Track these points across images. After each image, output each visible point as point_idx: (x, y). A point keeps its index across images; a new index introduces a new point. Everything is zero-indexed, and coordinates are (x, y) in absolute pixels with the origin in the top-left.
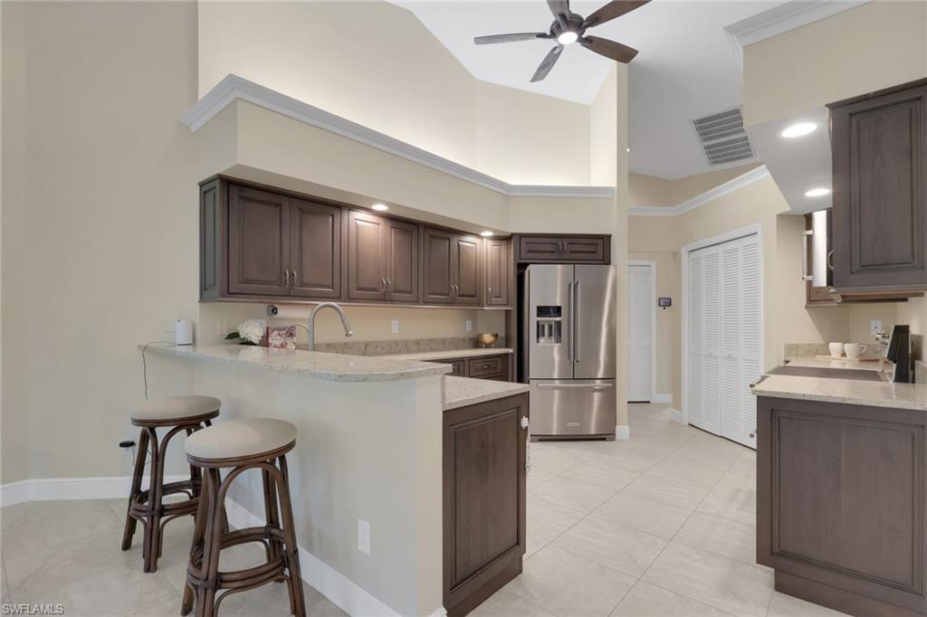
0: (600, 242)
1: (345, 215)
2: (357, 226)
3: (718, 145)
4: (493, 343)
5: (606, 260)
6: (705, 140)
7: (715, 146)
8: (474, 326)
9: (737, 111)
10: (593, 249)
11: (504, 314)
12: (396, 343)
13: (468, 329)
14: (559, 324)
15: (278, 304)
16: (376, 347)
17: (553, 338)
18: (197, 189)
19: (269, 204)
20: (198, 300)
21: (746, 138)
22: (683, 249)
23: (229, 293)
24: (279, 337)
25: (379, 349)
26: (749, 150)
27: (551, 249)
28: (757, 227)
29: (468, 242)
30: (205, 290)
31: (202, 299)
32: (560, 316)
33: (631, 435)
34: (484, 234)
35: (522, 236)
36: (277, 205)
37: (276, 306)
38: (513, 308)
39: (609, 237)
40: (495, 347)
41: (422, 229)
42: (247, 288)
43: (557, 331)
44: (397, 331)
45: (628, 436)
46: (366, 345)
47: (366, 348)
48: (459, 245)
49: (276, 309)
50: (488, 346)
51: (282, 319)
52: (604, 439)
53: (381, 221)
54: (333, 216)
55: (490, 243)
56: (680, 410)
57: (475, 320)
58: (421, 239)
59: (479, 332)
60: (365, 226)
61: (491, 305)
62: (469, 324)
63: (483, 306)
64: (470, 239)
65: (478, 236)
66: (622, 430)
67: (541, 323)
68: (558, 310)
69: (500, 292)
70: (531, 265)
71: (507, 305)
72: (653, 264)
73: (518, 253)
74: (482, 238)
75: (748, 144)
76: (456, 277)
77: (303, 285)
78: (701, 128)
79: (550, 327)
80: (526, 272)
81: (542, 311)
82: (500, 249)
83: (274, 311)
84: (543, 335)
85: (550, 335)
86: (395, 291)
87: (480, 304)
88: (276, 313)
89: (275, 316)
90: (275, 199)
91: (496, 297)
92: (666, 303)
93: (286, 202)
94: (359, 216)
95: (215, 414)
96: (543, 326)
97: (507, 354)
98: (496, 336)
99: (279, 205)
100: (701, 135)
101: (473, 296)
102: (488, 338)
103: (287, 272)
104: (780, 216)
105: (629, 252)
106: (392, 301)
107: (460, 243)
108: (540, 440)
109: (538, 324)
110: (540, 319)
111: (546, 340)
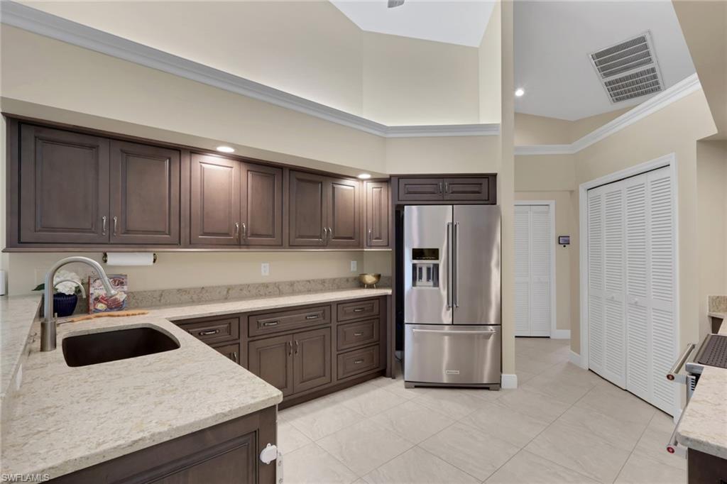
0: (485, 182)
1: (186, 161)
2: (201, 169)
3: (621, 80)
4: (375, 283)
5: (491, 200)
6: (606, 75)
7: (617, 81)
8: (361, 266)
9: (643, 39)
10: (477, 189)
11: (389, 254)
12: (266, 286)
13: (353, 268)
14: (436, 267)
16: (241, 290)
17: (431, 280)
19: (82, 146)
21: (653, 70)
22: (580, 188)
23: (20, 243)
25: (245, 292)
26: (657, 83)
27: (432, 190)
28: (670, 158)
32: (437, 259)
33: (520, 383)
34: (362, 176)
35: (400, 177)
36: (91, 147)
38: (392, 250)
39: (495, 176)
40: (378, 287)
41: (286, 173)
43: (434, 274)
44: (267, 274)
45: (515, 386)
46: (229, 289)
47: (228, 292)
48: (334, 189)
49: (106, 256)
50: (370, 286)
52: (488, 389)
53: (235, 164)
54: (170, 159)
55: (370, 185)
56: (579, 354)
57: (360, 260)
58: (286, 182)
61: (371, 247)
62: (354, 264)
63: (363, 248)
64: (347, 182)
65: (356, 178)
66: (509, 379)
67: (418, 267)
68: (434, 253)
69: (380, 234)
70: (408, 208)
71: (387, 245)
72: (552, 203)
73: (396, 195)
74: (361, 180)
75: (655, 77)
76: (330, 219)
77: (127, 232)
78: (600, 62)
79: (429, 269)
80: (405, 214)
81: (418, 254)
82: (381, 191)
83: (104, 259)
84: (421, 278)
85: (428, 279)
86: (253, 235)
87: (360, 245)
90: (88, 140)
91: (376, 239)
92: (564, 241)
93: (103, 146)
96: (421, 269)
97: (385, 297)
98: (379, 276)
100: (602, 69)
101: (351, 238)
102: (370, 279)
103: (104, 218)
104: (702, 142)
105: (515, 191)
106: (248, 245)
107: (335, 186)
108: (416, 387)
109: (414, 266)
110: (415, 261)
111: (424, 283)
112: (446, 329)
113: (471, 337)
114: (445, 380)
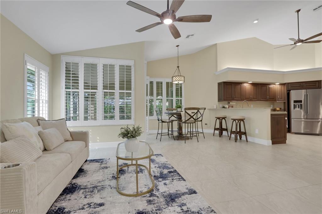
1: (243, 84)
2: (245, 86)
4: (280, 110)
5: (320, 87)
8: (273, 106)
11: (283, 103)
14: (301, 105)
18: (217, 84)
27: (299, 86)
29: (272, 86)
30: (220, 100)
31: (218, 101)
32: (302, 103)
34: (276, 84)
35: (288, 83)
37: (229, 102)
38: (286, 101)
39: (321, 81)
41: (259, 85)
42: (227, 99)
43: (301, 107)
48: (269, 87)
50: (278, 111)
51: (231, 104)
53: (250, 85)
54: (240, 85)
55: (278, 86)
57: (274, 105)
58: (259, 87)
59: (275, 108)
60: (247, 86)
61: (279, 101)
62: (272, 106)
64: (272, 85)
65: (274, 84)
67: (295, 105)
68: (301, 101)
69: (282, 97)
70: (291, 91)
71: (284, 100)
73: (287, 88)
74: (276, 85)
76: (268, 94)
77: (235, 98)
79: (299, 106)
80: (290, 92)
81: (295, 102)
82: (282, 87)
84: (296, 107)
85: (299, 107)
86: (253, 98)
87: (276, 100)
89: (229, 104)
91: (280, 99)
94: (245, 85)
96: (296, 106)
98: (281, 108)
99: (231, 85)
101: (273, 99)
102: (278, 109)
106: (252, 101)
108: (295, 134)
109: (294, 105)
110: (294, 104)
111: (297, 109)
112: (303, 120)
113: (313, 122)
114: (302, 132)
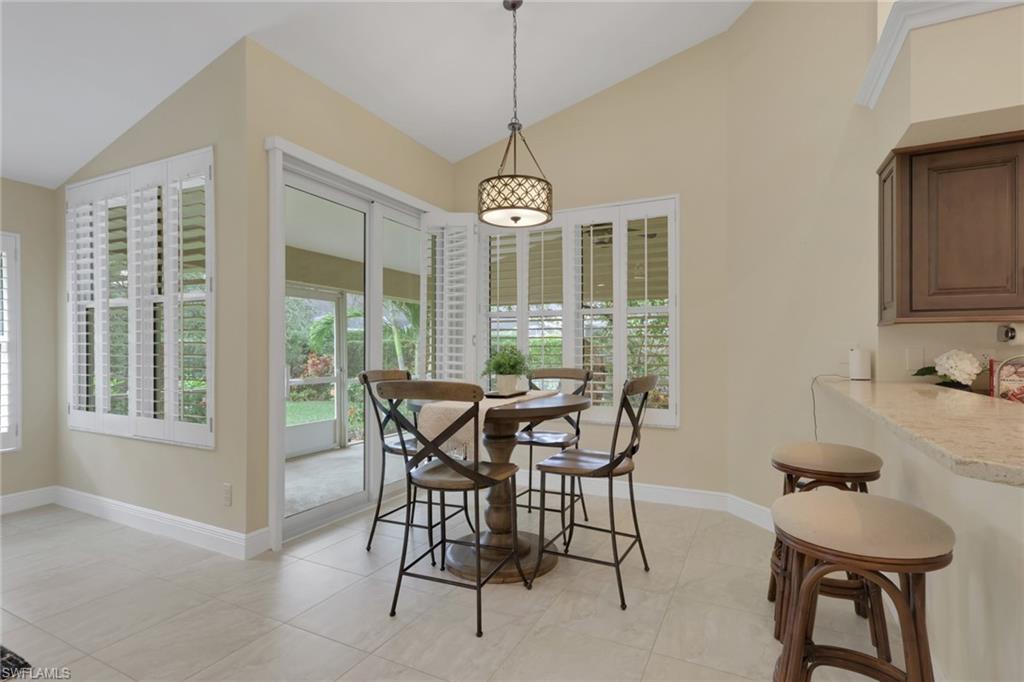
15: (1015, 322)
20: (877, 323)
23: (912, 310)
24: (1015, 377)
30: (885, 309)
37: (1013, 325)
42: (943, 300)
49: (1013, 330)
83: (1010, 334)
88: (1013, 338)
89: (1012, 343)
95: (874, 476)
